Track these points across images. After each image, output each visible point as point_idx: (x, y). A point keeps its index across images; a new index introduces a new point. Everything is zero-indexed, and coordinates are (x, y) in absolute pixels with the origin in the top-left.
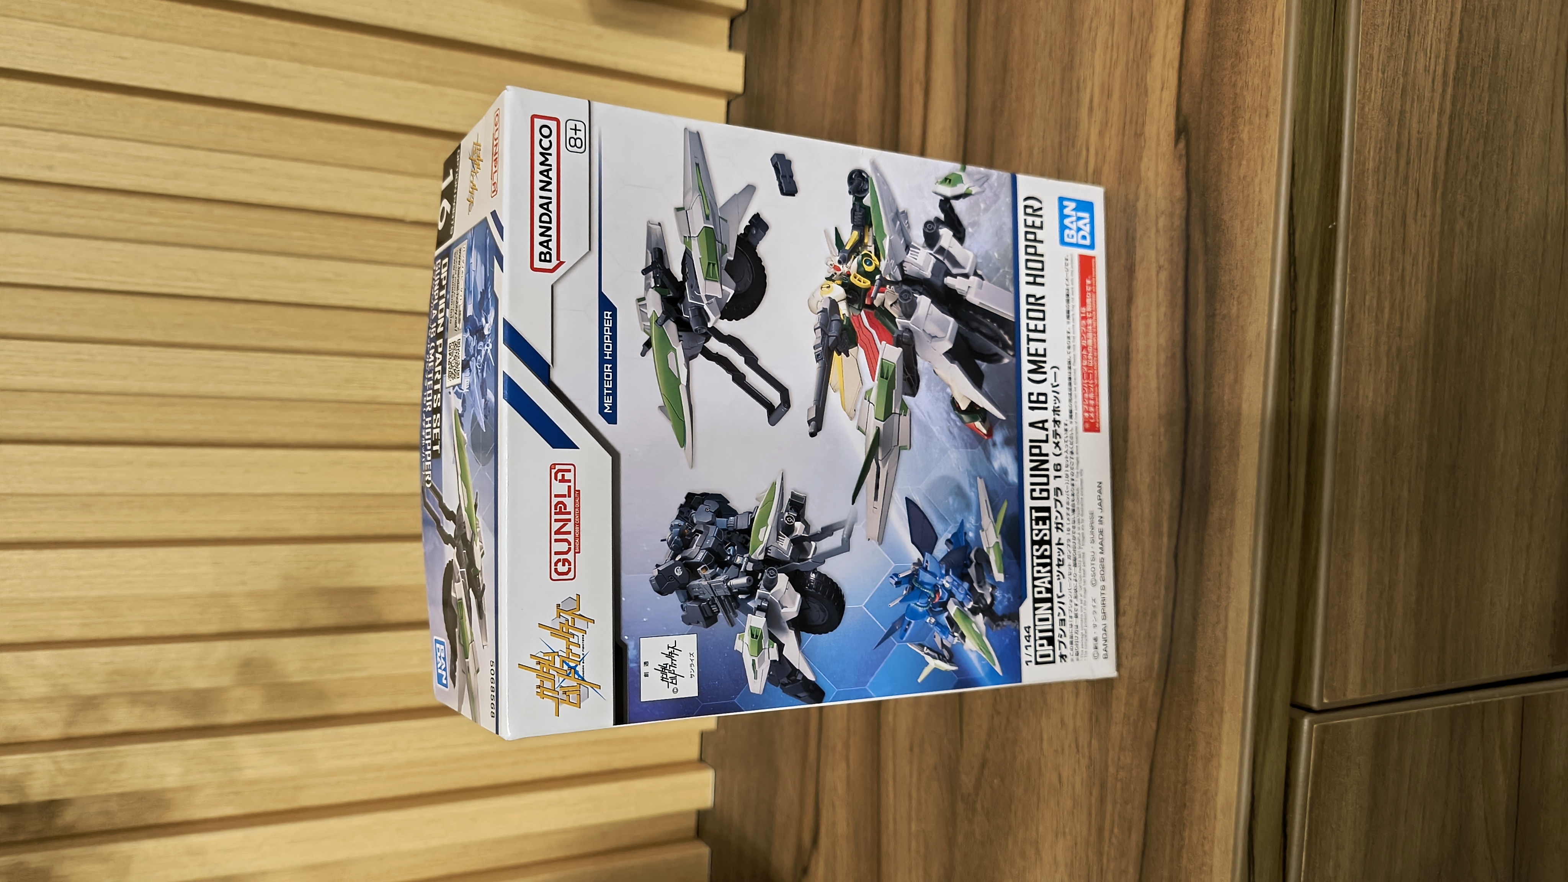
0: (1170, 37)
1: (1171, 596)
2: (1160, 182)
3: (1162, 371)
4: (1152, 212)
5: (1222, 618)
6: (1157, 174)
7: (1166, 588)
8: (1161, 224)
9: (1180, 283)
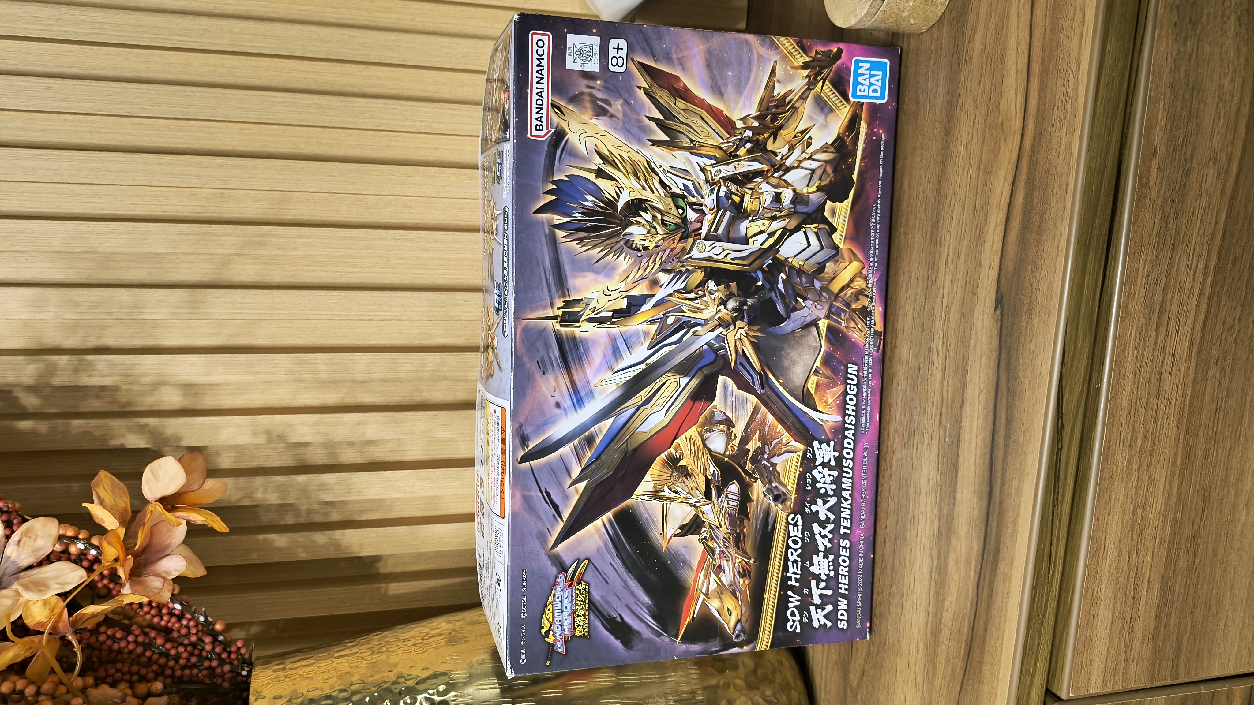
0: (997, 232)
1: (974, 610)
2: (984, 332)
3: (978, 462)
4: (979, 351)
5: (1001, 638)
6: (983, 327)
7: (971, 604)
8: (983, 362)
9: (991, 407)
